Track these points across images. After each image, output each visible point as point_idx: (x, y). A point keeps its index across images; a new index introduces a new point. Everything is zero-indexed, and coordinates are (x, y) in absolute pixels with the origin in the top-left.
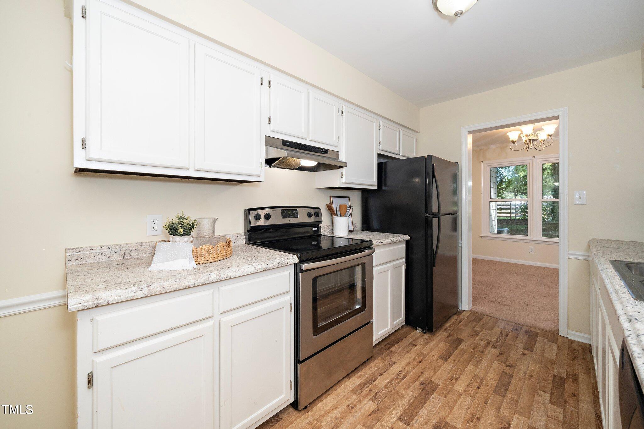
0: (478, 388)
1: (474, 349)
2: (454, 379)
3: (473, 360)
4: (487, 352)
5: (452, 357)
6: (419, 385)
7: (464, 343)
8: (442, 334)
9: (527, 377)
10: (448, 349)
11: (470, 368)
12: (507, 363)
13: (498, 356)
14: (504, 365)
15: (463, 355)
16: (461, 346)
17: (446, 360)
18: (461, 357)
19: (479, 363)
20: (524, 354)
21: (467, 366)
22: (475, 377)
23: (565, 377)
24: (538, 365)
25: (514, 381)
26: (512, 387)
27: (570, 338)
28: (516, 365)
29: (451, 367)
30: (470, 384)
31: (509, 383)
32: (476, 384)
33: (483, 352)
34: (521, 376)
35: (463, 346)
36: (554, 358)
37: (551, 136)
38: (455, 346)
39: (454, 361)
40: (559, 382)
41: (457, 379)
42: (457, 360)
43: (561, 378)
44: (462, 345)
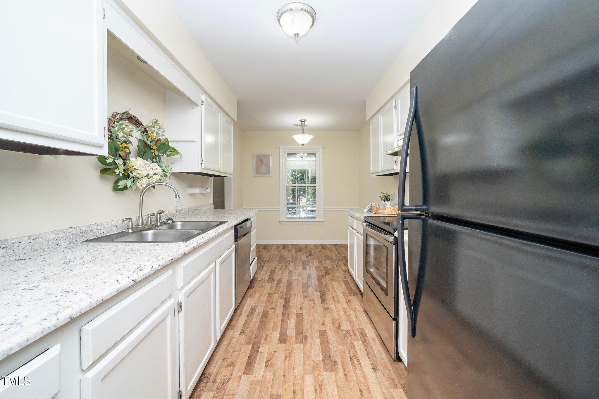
6: (308, 335)
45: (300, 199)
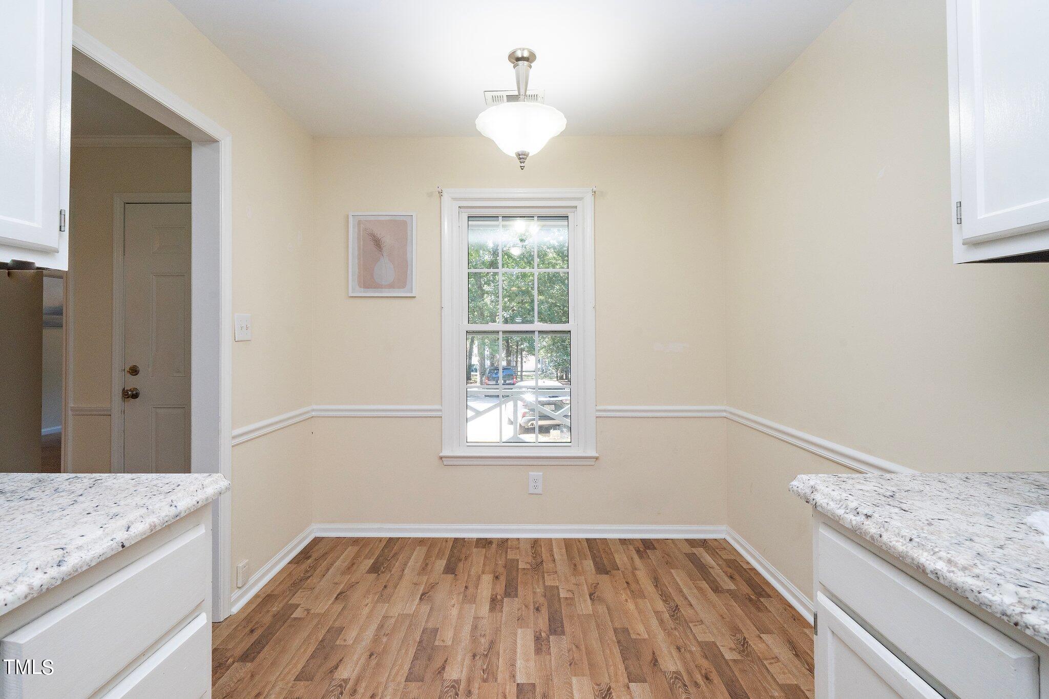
45: (522, 359)
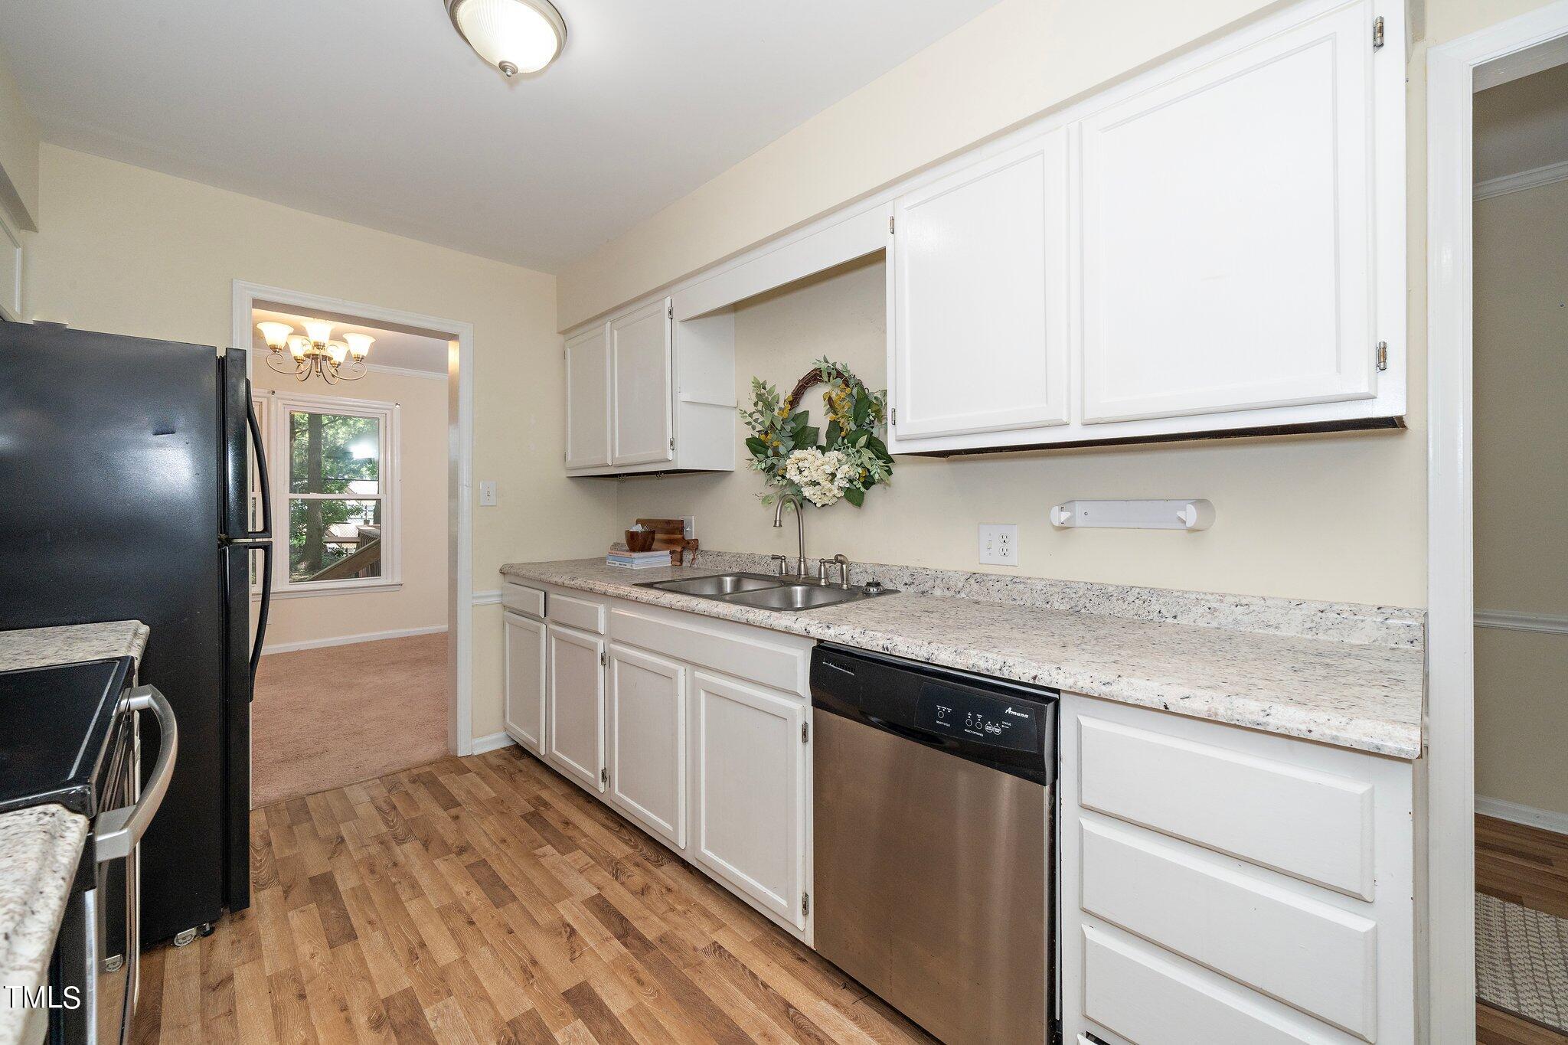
0: (471, 923)
1: (372, 872)
2: (418, 951)
3: (400, 891)
4: (401, 859)
5: (357, 921)
7: (338, 878)
8: (263, 900)
9: (502, 846)
10: (324, 917)
11: (414, 908)
12: (454, 850)
13: (427, 850)
14: (453, 856)
15: (369, 897)
16: (341, 888)
17: (351, 936)
18: (371, 902)
19: (414, 885)
20: (456, 818)
21: (405, 909)
22: (444, 913)
23: (533, 809)
24: (491, 818)
25: (495, 866)
26: (505, 877)
27: (476, 753)
28: (467, 842)
29: (380, 939)
30: (452, 931)
31: (495, 875)
32: (459, 922)
33: (395, 864)
34: (493, 850)
35: (346, 882)
36: (494, 795)
37: (362, 358)
38: (329, 897)
39: (370, 923)
40: (535, 818)
41: (423, 945)
42: (373, 916)
43: (532, 814)
44: (340, 884)
